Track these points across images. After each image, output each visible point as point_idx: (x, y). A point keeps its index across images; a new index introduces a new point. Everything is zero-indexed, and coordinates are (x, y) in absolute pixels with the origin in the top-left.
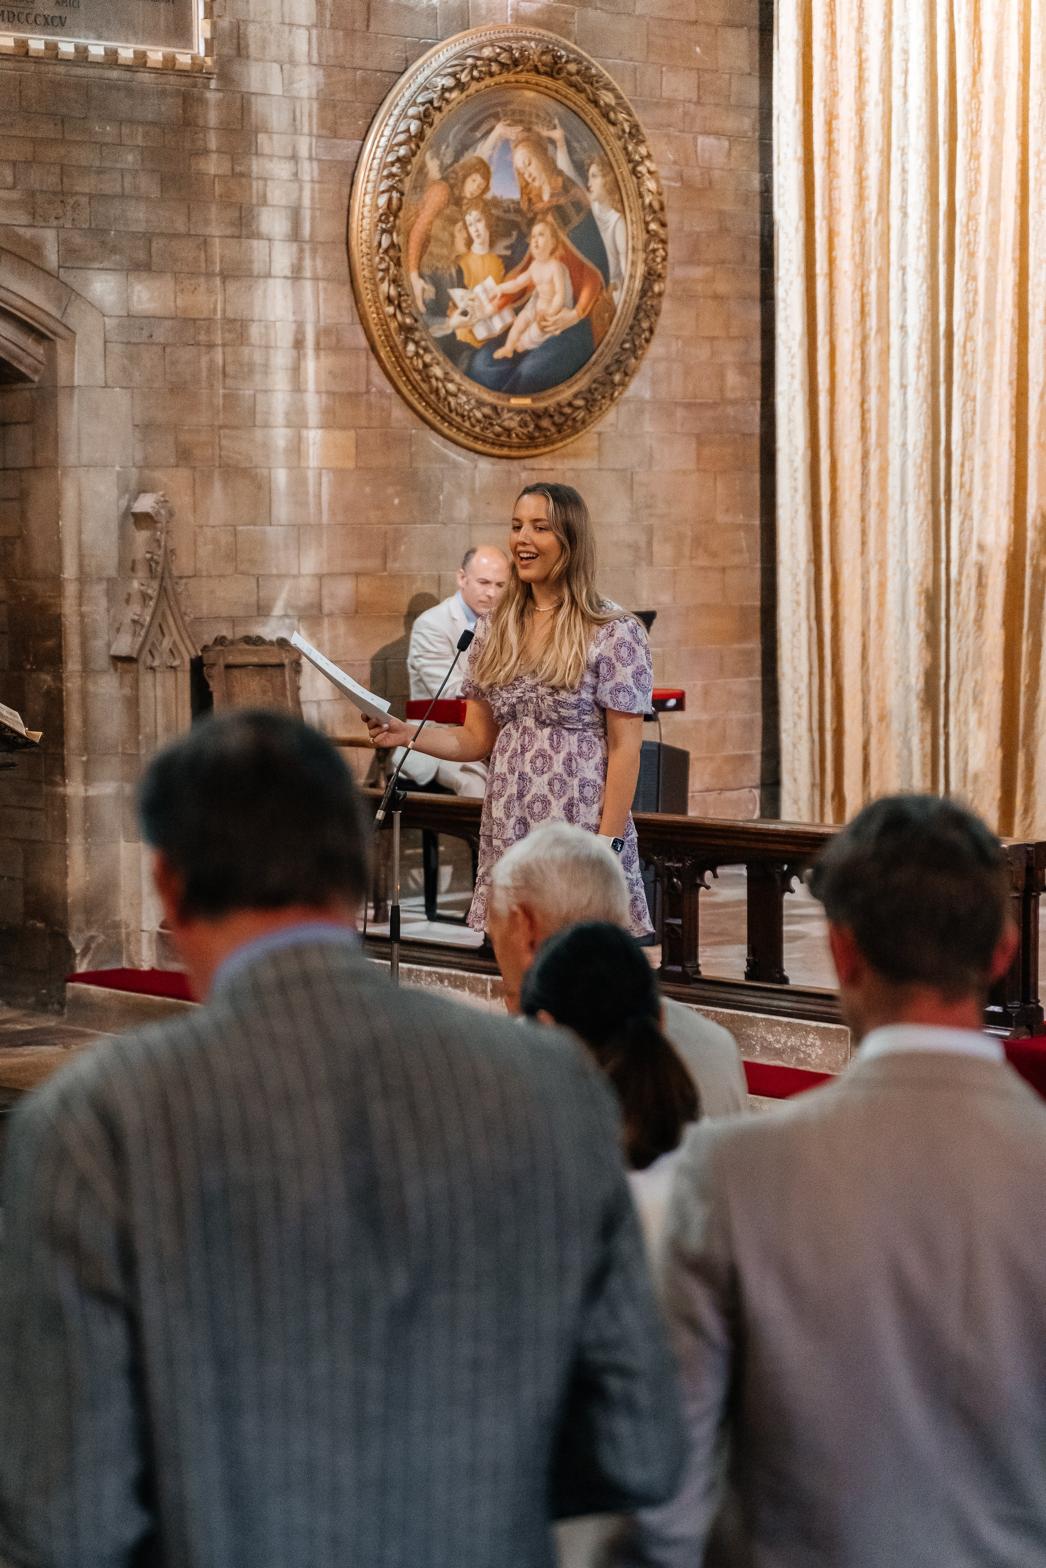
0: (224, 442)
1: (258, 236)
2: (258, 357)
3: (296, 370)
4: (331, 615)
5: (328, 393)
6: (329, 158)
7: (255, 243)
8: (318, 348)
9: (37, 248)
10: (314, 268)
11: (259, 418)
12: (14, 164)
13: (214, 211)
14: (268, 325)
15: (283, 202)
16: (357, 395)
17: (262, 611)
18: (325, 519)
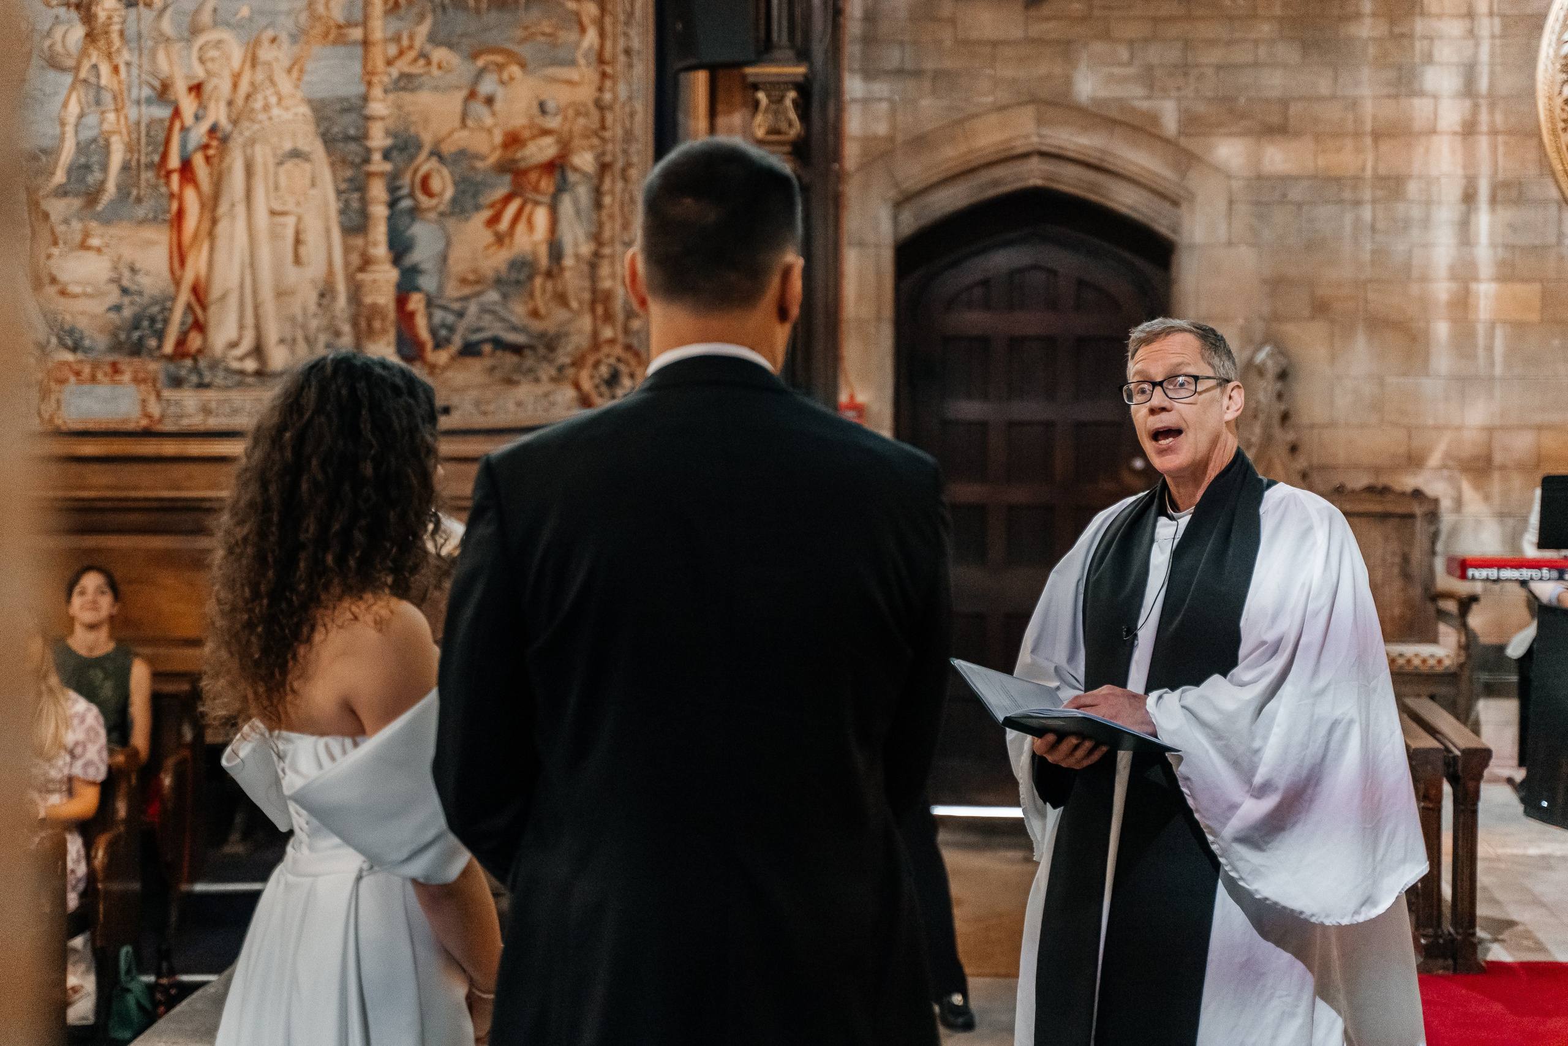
0: (1371, 296)
1: (1421, 94)
2: (1416, 212)
3: (1465, 226)
4: (1503, 467)
5: (1506, 246)
6: (1516, 12)
7: (1417, 102)
8: (1493, 201)
9: (1154, 119)
10: (1492, 122)
11: (1415, 274)
12: (1131, 43)
13: (1366, 73)
14: (1429, 182)
15: (1455, 59)
16: (1545, 247)
17: (1414, 461)
18: (1498, 370)
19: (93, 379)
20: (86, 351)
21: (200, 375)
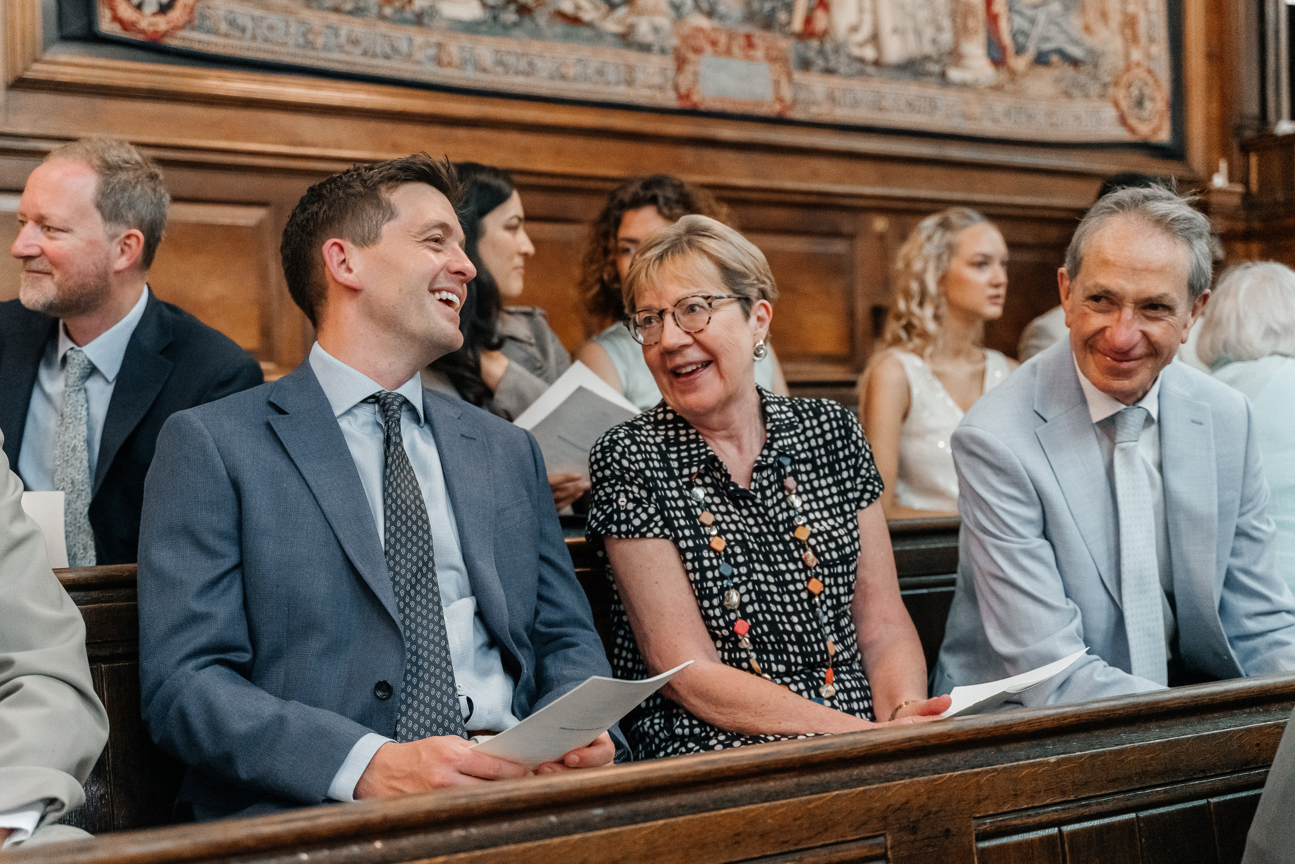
19: (728, 52)
20: (722, 18)
21: (826, 59)
